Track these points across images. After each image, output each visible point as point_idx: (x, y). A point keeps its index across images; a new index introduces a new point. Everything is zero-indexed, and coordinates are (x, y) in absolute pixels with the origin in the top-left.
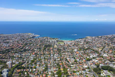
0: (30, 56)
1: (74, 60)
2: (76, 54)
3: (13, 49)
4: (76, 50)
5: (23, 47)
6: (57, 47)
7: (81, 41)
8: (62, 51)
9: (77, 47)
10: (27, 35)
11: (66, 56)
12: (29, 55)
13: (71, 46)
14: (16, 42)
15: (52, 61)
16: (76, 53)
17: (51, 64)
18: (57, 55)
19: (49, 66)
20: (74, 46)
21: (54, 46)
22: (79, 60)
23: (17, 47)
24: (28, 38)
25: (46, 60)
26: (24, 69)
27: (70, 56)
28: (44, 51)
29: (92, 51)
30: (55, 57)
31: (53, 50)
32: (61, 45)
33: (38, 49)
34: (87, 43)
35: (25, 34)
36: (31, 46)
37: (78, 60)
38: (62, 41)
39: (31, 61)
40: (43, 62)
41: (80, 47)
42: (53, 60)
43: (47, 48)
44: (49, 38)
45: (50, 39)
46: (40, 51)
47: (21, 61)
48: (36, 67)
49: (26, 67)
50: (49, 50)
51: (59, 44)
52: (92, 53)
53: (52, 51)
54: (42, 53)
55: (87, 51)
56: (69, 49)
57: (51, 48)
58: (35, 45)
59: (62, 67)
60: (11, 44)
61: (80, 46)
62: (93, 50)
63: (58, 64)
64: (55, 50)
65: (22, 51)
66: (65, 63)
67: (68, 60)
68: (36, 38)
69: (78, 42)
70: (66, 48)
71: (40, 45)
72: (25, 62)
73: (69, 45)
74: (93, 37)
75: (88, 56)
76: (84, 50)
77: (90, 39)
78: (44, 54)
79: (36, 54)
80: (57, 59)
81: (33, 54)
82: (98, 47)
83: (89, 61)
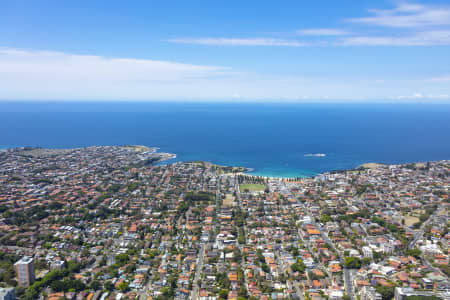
0: (117, 236)
1: (292, 262)
2: (307, 238)
3: (60, 206)
4: (307, 219)
5: (100, 200)
6: (234, 204)
7: (337, 180)
8: (252, 219)
9: (314, 208)
10: (131, 154)
11: (264, 243)
12: (116, 231)
13: (290, 203)
14: (78, 178)
15: (200, 261)
16: (305, 230)
17: (193, 276)
18: (225, 236)
19: (183, 284)
20: (303, 202)
21: (224, 197)
22: (316, 261)
23: (77, 198)
24: (131, 164)
25: (178, 257)
26: (78, 291)
27: (279, 242)
28: (177, 218)
29: (374, 227)
30: (215, 246)
31: (214, 215)
32: (251, 197)
33: (155, 209)
34: (361, 190)
35: (122, 149)
36: (133, 196)
37: (309, 262)
38: (260, 181)
39: (117, 258)
40: (163, 263)
41: (326, 206)
42: (207, 259)
43: (191, 208)
44: (209, 166)
45: (213, 170)
46: (160, 217)
47: (75, 255)
48: (130, 286)
49: (89, 285)
50: (198, 213)
51: (247, 191)
52: (374, 234)
53: (209, 220)
54: (168, 226)
55: (354, 224)
56: (279, 215)
57: (210, 208)
58: (147, 194)
59: (237, 289)
60: (56, 188)
61: (327, 201)
62: (381, 223)
63: (221, 278)
64: (224, 216)
65: (92, 217)
66: (252, 272)
67: (268, 262)
68: (157, 166)
69: (323, 185)
70: (270, 210)
71: (168, 195)
72: (94, 261)
73: (282, 197)
74: (391, 167)
75: (356, 248)
76: (343, 222)
77: (379, 175)
78: (176, 231)
79: (143, 231)
80: (222, 256)
81: (134, 228)
82: (405, 211)
83: (353, 268)
